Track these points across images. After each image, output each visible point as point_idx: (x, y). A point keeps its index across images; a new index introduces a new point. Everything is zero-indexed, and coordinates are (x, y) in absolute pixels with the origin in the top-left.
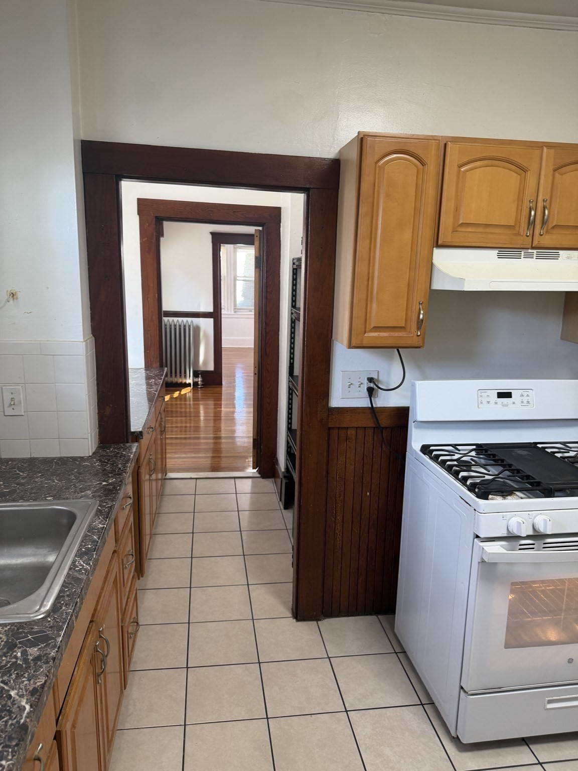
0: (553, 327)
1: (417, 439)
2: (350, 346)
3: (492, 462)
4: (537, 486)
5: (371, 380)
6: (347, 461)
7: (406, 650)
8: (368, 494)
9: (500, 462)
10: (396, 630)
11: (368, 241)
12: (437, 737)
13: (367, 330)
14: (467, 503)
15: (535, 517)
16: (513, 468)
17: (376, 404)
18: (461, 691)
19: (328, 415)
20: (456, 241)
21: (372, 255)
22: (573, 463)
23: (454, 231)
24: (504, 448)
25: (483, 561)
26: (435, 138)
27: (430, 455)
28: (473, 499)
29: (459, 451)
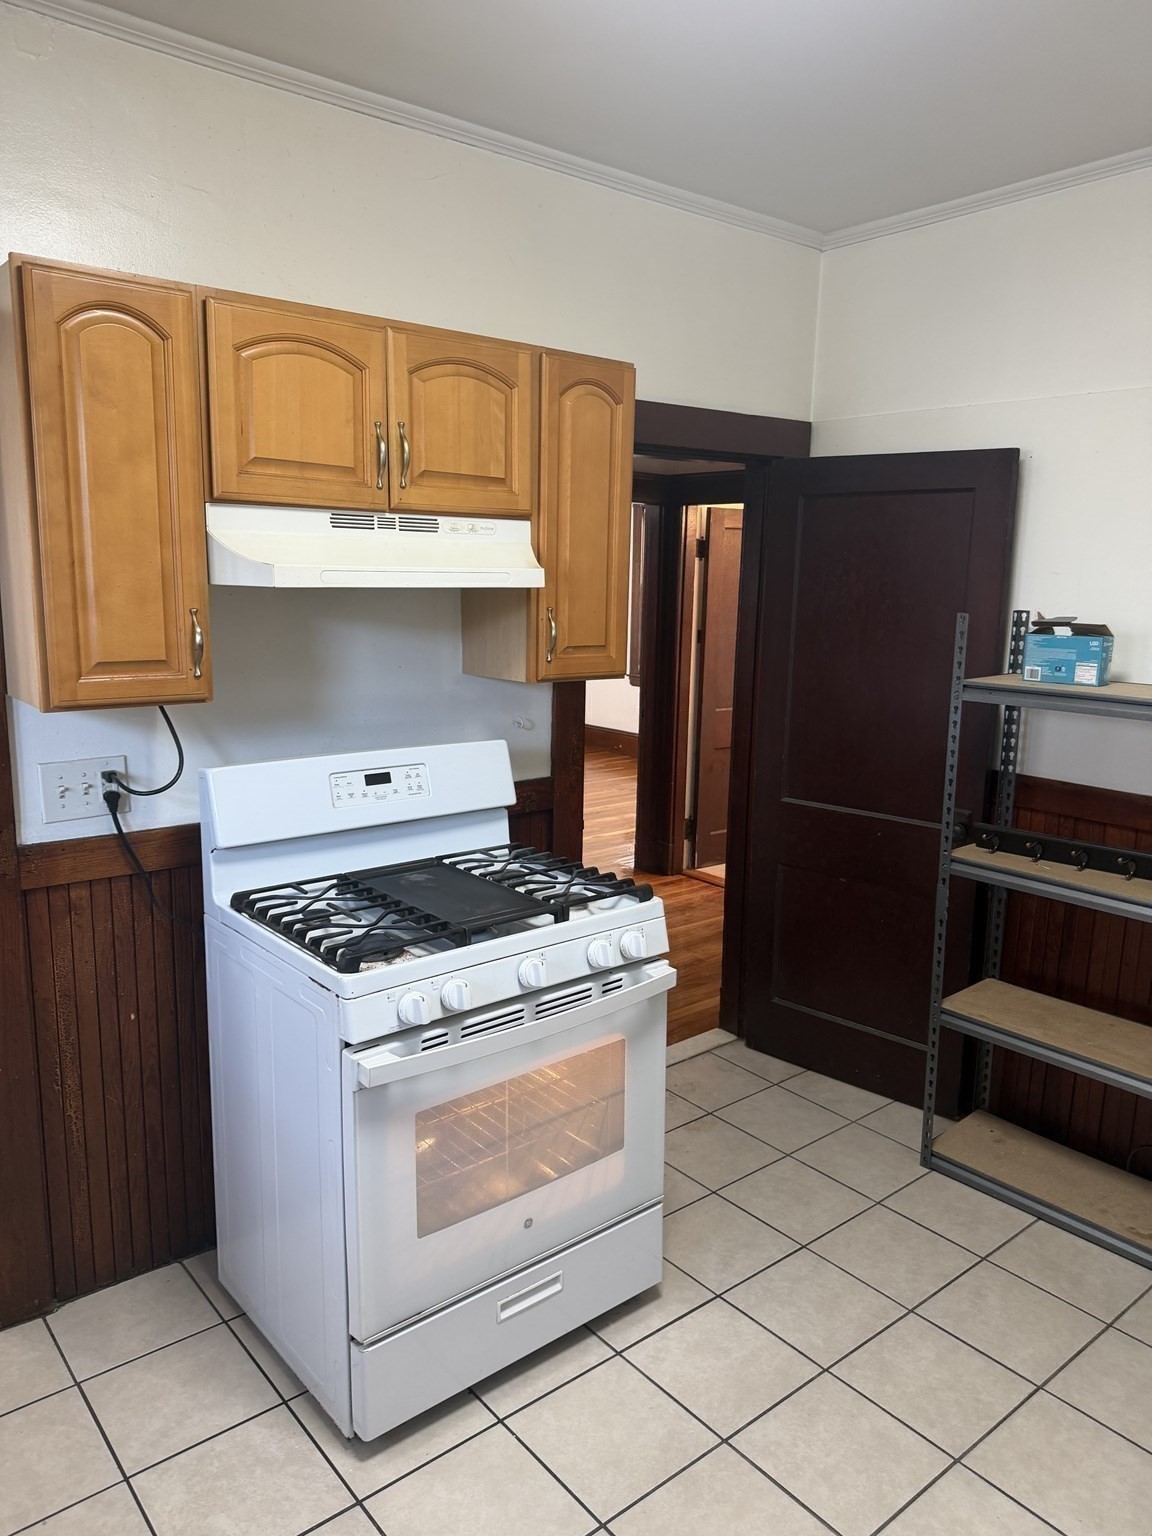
0: (447, 651)
1: (221, 884)
2: (48, 707)
3: (366, 903)
4: (442, 930)
5: (110, 776)
6: (77, 956)
7: (245, 1310)
8: (133, 1017)
9: (380, 901)
10: (221, 1278)
11: (61, 484)
12: (319, 1453)
13: (84, 670)
14: (324, 987)
15: (443, 987)
16: (402, 907)
17: (127, 826)
18: (352, 1344)
19: (19, 863)
20: (248, 491)
21: (73, 513)
22: (499, 881)
23: (241, 472)
24: (385, 875)
25: (361, 1088)
26: (181, 287)
27: (249, 912)
28: (334, 977)
29: (306, 893)
